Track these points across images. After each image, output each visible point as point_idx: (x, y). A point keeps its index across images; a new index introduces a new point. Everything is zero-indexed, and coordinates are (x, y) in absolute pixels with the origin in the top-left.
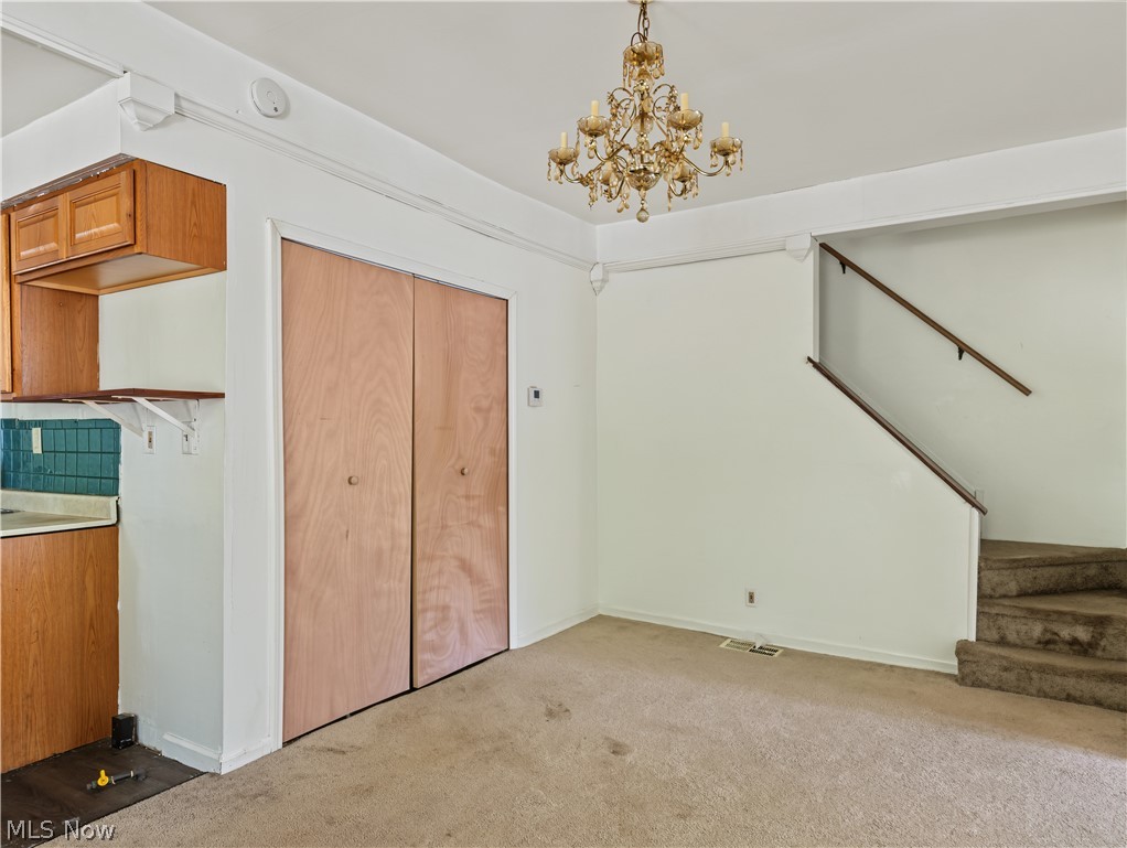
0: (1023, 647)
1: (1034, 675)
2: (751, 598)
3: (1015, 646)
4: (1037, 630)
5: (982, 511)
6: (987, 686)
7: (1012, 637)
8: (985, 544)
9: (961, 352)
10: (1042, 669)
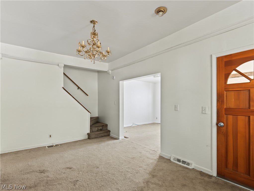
0: (95, 132)
1: (99, 135)
2: (50, 136)
3: (94, 132)
4: (96, 129)
5: (91, 113)
6: (93, 138)
7: (94, 131)
8: (91, 118)
9: (78, 88)
10: (100, 134)
